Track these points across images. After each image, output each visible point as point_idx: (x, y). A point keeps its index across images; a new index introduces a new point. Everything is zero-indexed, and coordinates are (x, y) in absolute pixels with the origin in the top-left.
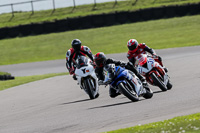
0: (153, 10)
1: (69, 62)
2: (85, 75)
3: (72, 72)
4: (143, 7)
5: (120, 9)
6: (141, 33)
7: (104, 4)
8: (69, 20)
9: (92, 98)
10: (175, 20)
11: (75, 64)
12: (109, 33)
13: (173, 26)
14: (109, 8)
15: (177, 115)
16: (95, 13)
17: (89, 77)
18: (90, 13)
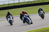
0: (23, 5)
1: (7, 16)
2: (10, 20)
3: (7, 19)
4: (21, 4)
5: (15, 5)
6: (20, 11)
7: (11, 4)
8: (3, 8)
9: (11, 25)
10: (29, 7)
11: (8, 17)
12: (12, 11)
13: (28, 9)
14: (12, 5)
15: (29, 30)
16: (9, 6)
17: (11, 20)
18: (8, 6)
